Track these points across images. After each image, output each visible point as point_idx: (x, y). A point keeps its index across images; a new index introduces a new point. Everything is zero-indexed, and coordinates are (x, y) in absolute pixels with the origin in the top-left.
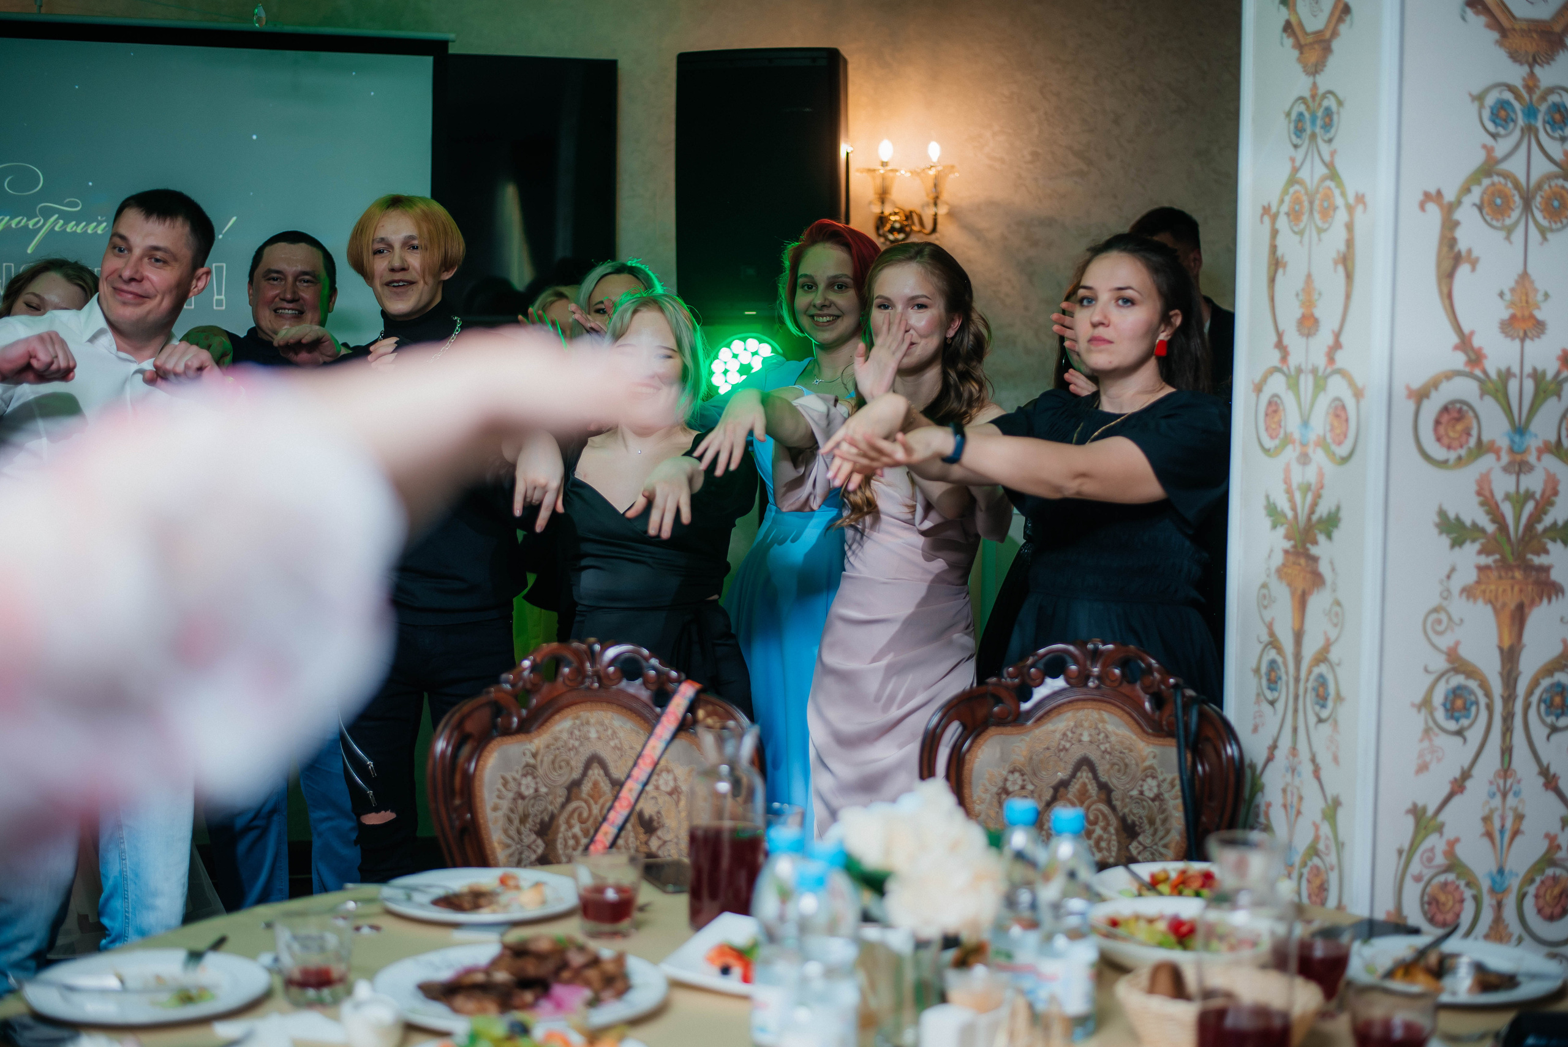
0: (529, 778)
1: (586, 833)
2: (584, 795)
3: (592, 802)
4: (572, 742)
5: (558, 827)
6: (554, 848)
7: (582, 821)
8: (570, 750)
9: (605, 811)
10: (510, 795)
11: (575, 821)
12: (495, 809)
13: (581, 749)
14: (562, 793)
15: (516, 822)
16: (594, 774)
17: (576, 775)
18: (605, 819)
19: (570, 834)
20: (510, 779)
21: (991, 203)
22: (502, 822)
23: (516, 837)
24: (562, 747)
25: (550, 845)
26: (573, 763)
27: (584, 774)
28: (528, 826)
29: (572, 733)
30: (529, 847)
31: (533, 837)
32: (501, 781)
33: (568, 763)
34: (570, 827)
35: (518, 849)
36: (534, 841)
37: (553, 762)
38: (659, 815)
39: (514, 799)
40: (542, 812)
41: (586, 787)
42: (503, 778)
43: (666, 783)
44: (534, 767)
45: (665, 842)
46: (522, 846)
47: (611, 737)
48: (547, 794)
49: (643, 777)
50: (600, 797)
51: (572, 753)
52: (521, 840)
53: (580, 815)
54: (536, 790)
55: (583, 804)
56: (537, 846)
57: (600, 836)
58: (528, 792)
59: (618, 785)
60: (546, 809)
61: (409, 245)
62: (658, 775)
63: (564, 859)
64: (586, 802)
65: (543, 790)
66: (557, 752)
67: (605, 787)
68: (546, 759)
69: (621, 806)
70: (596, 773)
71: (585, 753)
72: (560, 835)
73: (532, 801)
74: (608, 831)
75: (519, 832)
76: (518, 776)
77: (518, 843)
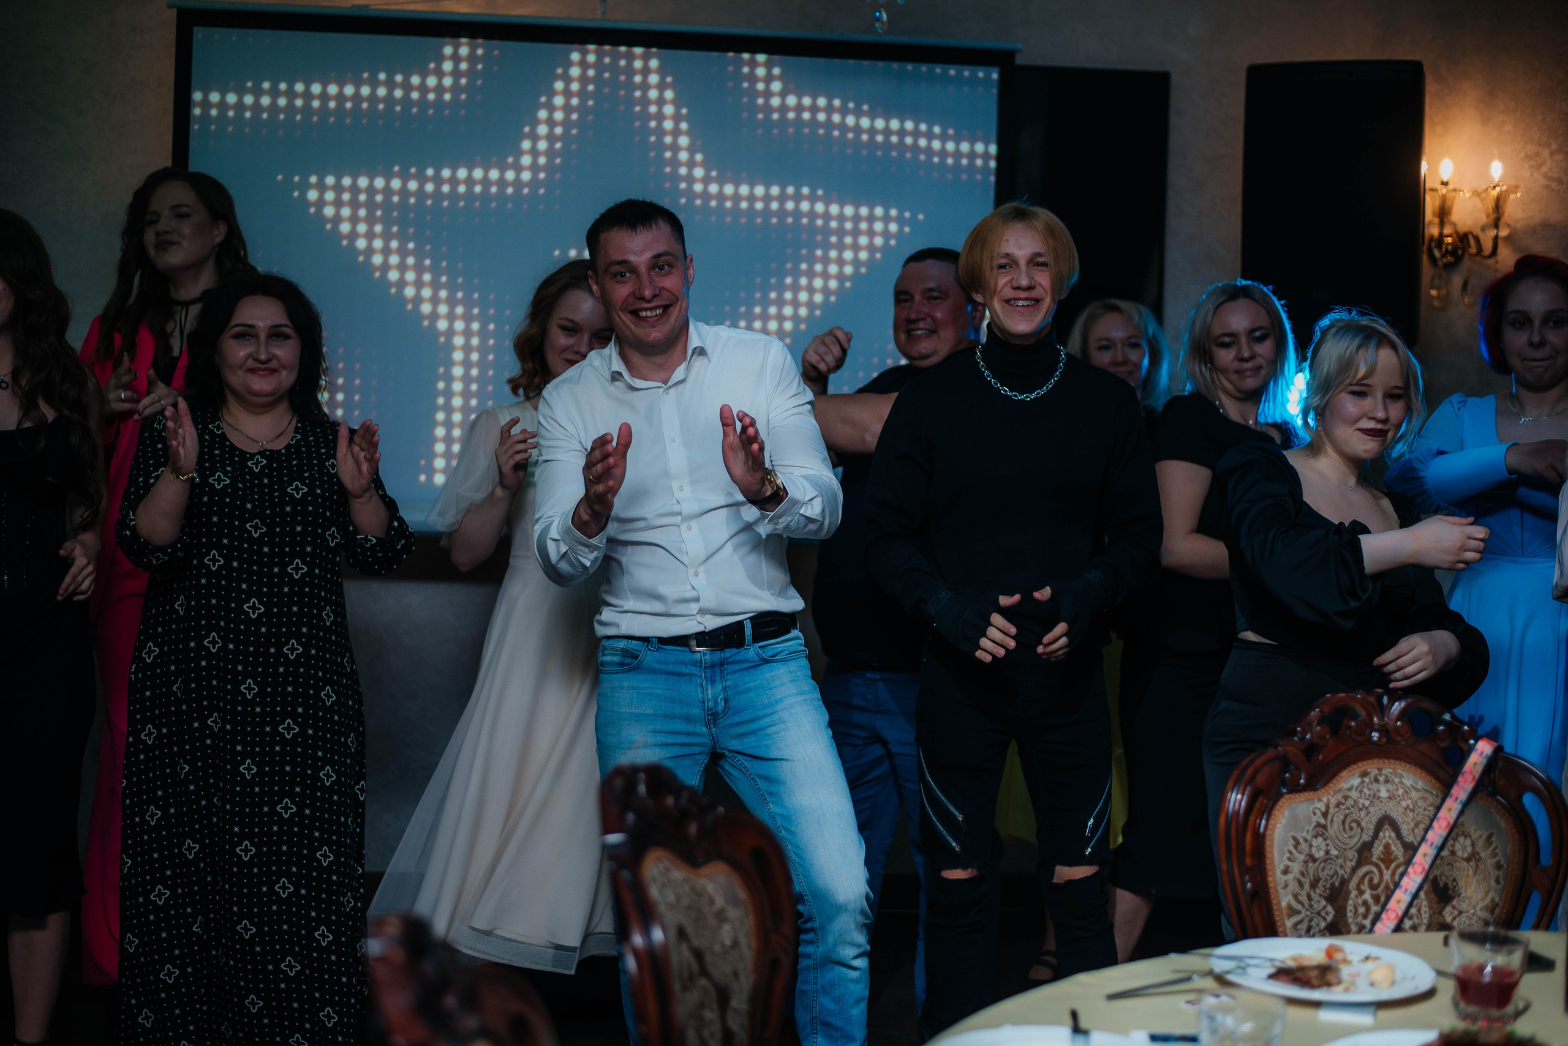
0: (1320, 839)
1: (1377, 899)
2: (1374, 859)
3: (1383, 867)
4: (1361, 801)
5: (1348, 893)
6: (1345, 915)
7: (1373, 887)
8: (1361, 810)
9: (1397, 878)
10: (1302, 857)
11: (1365, 887)
12: (1286, 872)
13: (1371, 809)
14: (1352, 854)
15: (1307, 887)
16: (1385, 837)
17: (1366, 838)
18: (1397, 885)
19: (1360, 901)
20: (1301, 840)
21: (1546, 225)
22: (1293, 886)
23: (1306, 903)
24: (1353, 807)
25: (1341, 911)
26: (1363, 824)
27: (1375, 836)
28: (1318, 891)
29: (1361, 792)
30: (1319, 913)
31: (1324, 903)
32: (1292, 842)
33: (1359, 824)
34: (1361, 893)
35: (1307, 916)
36: (1325, 907)
37: (1344, 822)
38: (1455, 884)
39: (1306, 862)
40: (1332, 877)
41: (1378, 850)
42: (1294, 838)
43: (1464, 848)
44: (1325, 827)
45: (1460, 913)
46: (1312, 913)
47: (1402, 797)
48: (1337, 857)
49: (1438, 841)
50: (1392, 861)
51: (1363, 813)
52: (1311, 906)
53: (1371, 880)
54: (1327, 852)
55: (1374, 869)
56: (1327, 913)
57: (1392, 904)
58: (1320, 854)
59: (1411, 849)
60: (1336, 873)
61: (1034, 261)
62: (1455, 840)
63: (1354, 928)
64: (1377, 866)
65: (1334, 852)
66: (1347, 812)
67: (1398, 850)
68: (1335, 819)
69: (1415, 873)
70: (1387, 834)
71: (1376, 813)
72: (1350, 902)
73: (1323, 864)
74: (1400, 899)
75: (1310, 898)
76: (1309, 837)
77: (1308, 910)
